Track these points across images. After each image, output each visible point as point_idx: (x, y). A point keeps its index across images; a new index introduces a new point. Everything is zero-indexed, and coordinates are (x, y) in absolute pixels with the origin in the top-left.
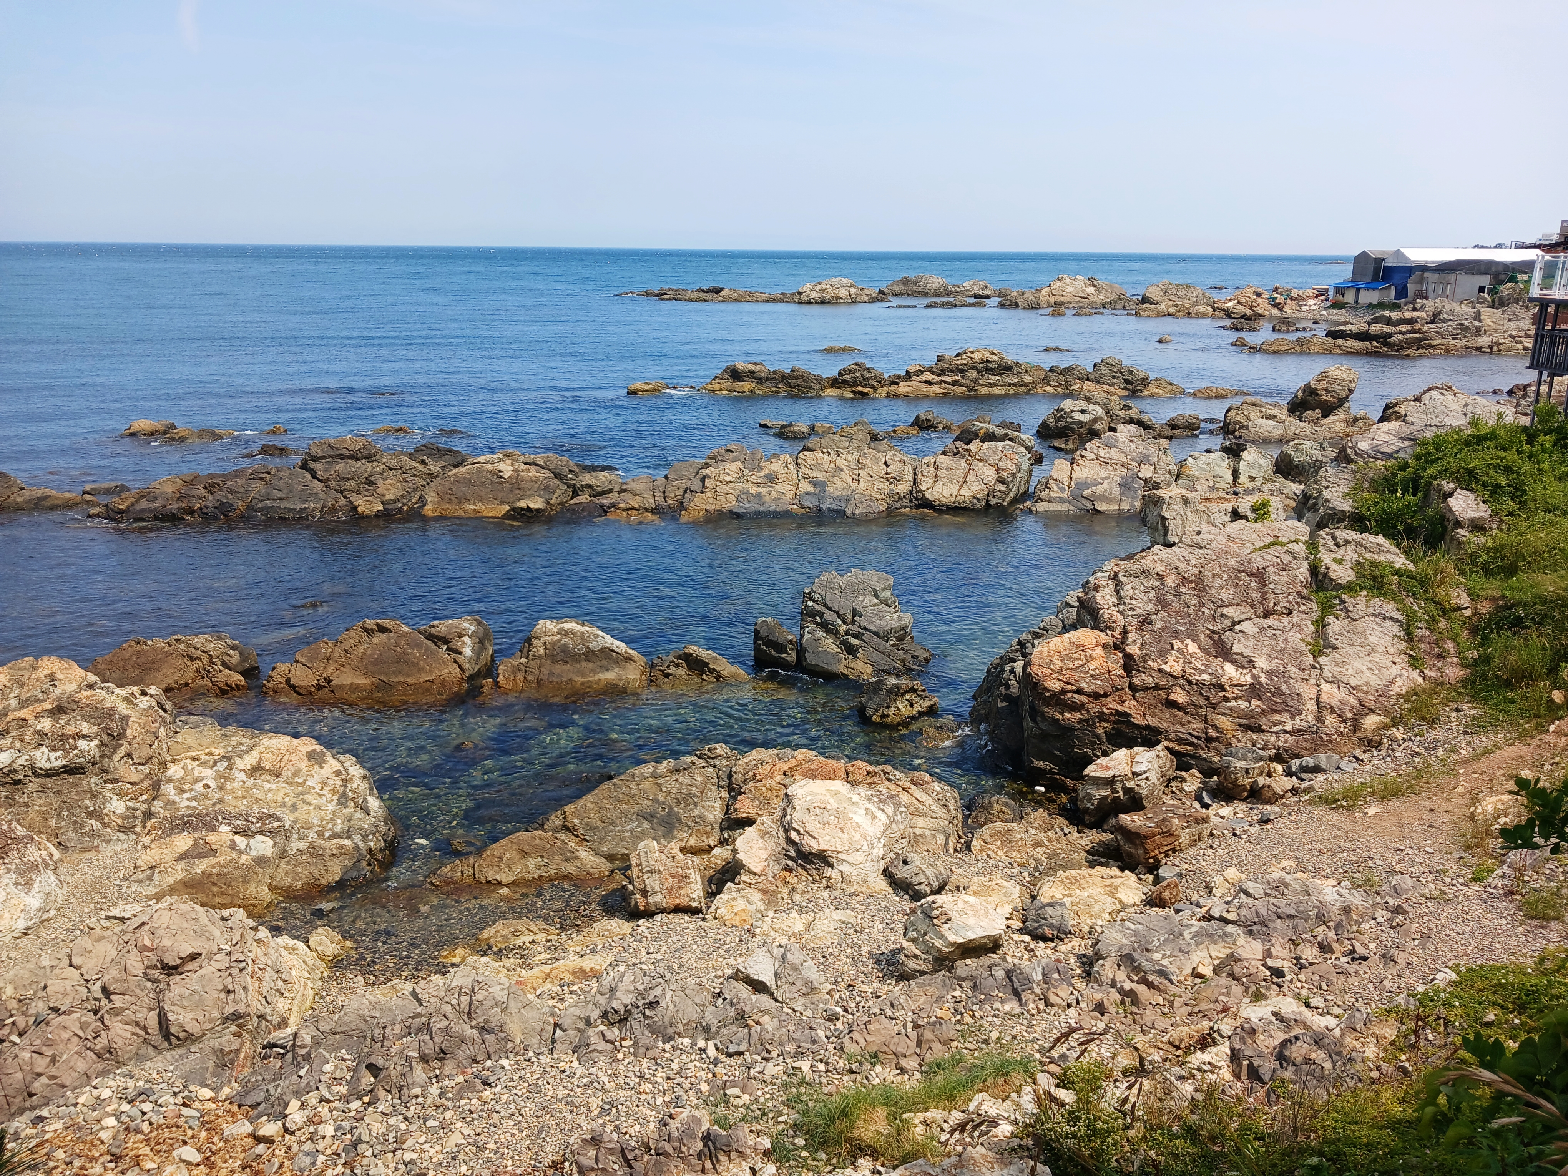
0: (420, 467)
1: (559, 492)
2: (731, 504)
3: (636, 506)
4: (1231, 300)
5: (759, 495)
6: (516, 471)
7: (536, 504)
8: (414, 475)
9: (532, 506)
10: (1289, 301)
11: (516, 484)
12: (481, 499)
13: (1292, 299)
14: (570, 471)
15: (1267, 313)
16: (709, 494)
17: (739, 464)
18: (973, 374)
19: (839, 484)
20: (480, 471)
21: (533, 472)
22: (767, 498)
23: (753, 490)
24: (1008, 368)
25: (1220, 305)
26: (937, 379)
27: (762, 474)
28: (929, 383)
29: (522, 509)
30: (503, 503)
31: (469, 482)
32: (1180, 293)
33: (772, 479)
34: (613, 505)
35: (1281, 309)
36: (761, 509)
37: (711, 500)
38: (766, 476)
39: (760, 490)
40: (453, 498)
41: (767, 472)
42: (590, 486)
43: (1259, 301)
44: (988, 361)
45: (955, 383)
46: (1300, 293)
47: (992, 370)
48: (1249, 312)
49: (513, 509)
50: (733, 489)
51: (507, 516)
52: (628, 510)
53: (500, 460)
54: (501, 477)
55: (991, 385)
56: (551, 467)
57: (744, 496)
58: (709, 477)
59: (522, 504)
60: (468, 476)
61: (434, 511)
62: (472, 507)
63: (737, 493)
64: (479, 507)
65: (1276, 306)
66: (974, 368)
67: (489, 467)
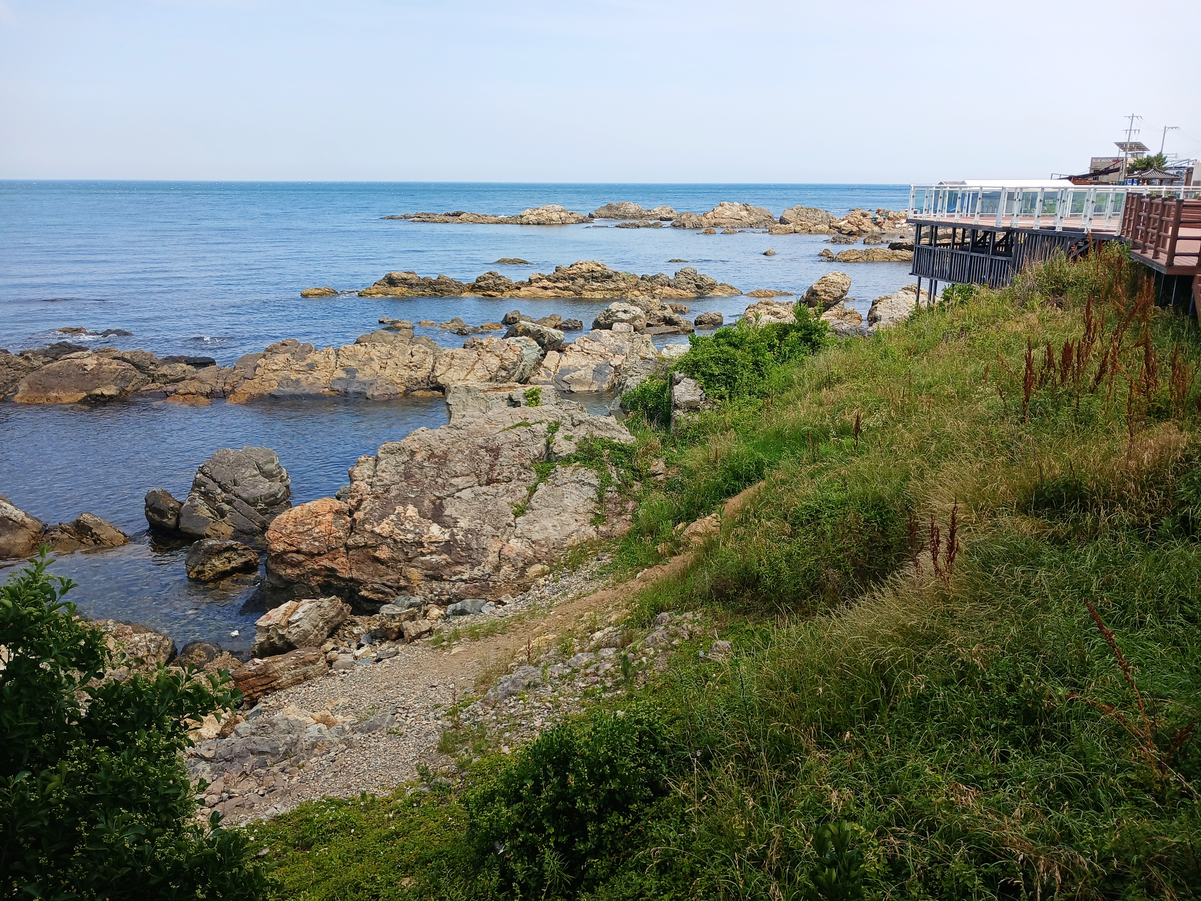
0: (25, 363)
1: (135, 380)
2: (273, 388)
3: (193, 391)
4: (843, 220)
5: (298, 381)
6: (100, 364)
7: (110, 391)
8: (18, 369)
9: (106, 393)
10: (887, 221)
11: (97, 376)
12: (64, 389)
13: (889, 219)
14: (152, 363)
15: (869, 230)
16: (256, 381)
17: (288, 355)
18: (581, 281)
19: (368, 371)
20: (69, 364)
21: (114, 365)
22: (304, 383)
23: (294, 376)
24: (609, 277)
25: (835, 224)
26: (551, 285)
27: (304, 364)
28: (545, 288)
29: (97, 395)
30: (81, 391)
31: (57, 374)
32: (809, 215)
33: (312, 367)
34: (175, 391)
35: (881, 227)
36: (297, 392)
37: (256, 386)
38: (307, 365)
39: (300, 376)
40: (40, 387)
41: (309, 361)
42: (164, 376)
43: (864, 220)
44: (593, 271)
45: (566, 289)
46: (895, 214)
47: (596, 278)
48: (855, 229)
49: (90, 396)
50: (277, 376)
51: (83, 401)
52: (185, 394)
53: (90, 355)
54: (85, 370)
55: (594, 290)
56: (136, 360)
57: (285, 382)
58: (260, 366)
59: (98, 392)
60: (58, 369)
61: (22, 398)
62: (55, 394)
63: (280, 379)
64: (62, 394)
65: (877, 224)
66: (582, 276)
67: (78, 361)
